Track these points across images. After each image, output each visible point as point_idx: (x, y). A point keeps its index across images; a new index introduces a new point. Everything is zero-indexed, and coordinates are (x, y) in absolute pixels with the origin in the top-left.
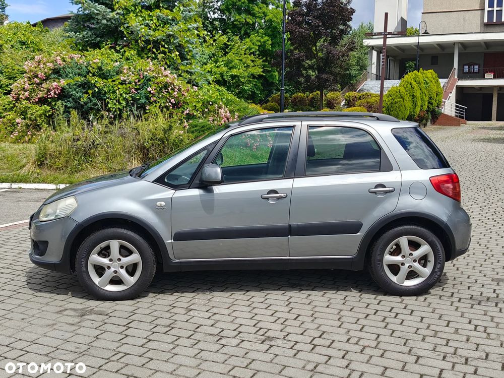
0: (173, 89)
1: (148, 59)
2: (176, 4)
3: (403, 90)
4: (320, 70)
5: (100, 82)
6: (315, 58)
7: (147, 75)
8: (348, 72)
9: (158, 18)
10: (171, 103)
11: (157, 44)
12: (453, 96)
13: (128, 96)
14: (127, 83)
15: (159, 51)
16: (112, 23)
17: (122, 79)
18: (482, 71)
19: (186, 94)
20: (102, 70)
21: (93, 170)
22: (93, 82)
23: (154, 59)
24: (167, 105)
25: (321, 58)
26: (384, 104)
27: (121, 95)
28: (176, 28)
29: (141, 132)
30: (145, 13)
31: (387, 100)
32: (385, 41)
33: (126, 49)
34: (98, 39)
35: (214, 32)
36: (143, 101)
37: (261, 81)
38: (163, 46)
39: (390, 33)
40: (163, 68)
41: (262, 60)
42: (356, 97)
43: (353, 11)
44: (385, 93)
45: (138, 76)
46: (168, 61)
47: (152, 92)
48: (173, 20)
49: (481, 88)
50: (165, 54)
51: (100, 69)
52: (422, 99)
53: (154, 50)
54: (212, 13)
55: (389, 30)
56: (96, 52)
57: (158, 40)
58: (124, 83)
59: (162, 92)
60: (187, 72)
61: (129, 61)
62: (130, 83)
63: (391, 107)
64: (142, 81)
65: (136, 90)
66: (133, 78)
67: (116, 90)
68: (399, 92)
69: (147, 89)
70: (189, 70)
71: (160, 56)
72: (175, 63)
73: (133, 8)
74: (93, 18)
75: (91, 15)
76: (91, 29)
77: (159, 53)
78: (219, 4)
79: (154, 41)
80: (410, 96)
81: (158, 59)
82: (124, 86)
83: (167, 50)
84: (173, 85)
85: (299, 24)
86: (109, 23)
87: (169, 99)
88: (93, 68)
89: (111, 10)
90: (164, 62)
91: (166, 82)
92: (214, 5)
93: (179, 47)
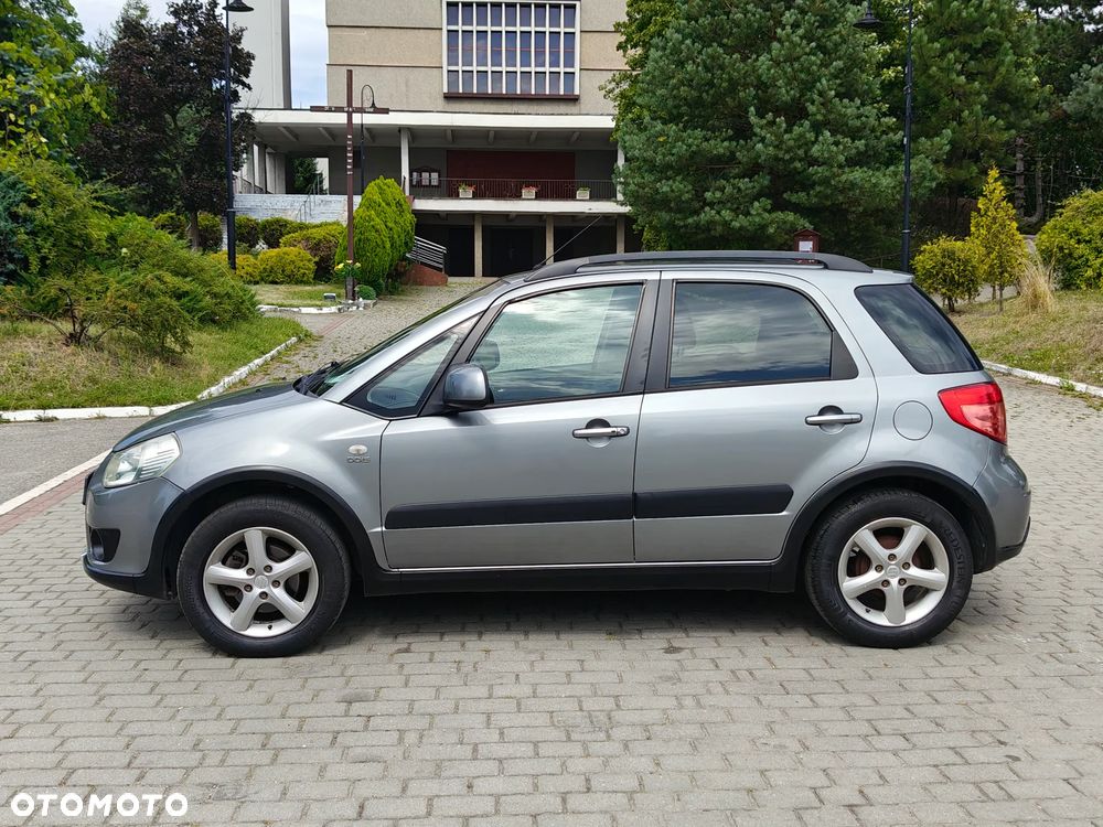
18: (444, 185)
49: (449, 215)
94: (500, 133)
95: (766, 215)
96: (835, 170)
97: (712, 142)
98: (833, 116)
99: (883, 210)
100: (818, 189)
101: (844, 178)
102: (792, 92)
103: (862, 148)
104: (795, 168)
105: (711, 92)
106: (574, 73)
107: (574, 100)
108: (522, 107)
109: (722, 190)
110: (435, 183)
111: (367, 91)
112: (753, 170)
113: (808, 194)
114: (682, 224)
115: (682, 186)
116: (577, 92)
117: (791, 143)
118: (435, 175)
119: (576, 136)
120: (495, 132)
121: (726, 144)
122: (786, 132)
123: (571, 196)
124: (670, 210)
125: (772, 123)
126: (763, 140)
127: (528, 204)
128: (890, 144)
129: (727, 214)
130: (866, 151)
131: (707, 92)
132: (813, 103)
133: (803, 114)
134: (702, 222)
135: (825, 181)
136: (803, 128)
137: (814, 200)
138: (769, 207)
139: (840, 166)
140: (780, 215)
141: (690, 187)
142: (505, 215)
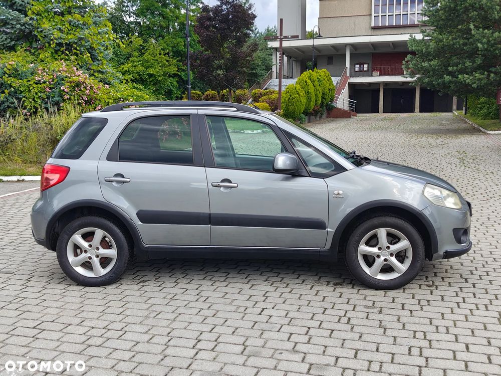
0: (85, 88)
1: (61, 60)
2: (87, 10)
3: (298, 87)
4: (227, 69)
5: (16, 83)
6: (223, 58)
7: (60, 75)
8: (255, 71)
9: (70, 22)
10: (84, 100)
11: (69, 46)
12: (345, 92)
13: (42, 94)
14: (41, 82)
15: (71, 53)
16: (26, 27)
17: (37, 79)
18: (370, 70)
19: (99, 92)
20: (18, 71)
21: (10, 163)
22: (9, 82)
23: (67, 60)
24: (80, 102)
25: (228, 59)
26: (283, 100)
27: (36, 94)
28: (87, 32)
29: (54, 126)
30: (58, 19)
31: (285, 96)
32: (281, 44)
33: (40, 51)
34: (13, 43)
35: (130, 34)
36: (56, 99)
37: (177, 80)
38: (76, 49)
39: (285, 37)
40: (75, 68)
41: (176, 61)
42: (261, 94)
43: (254, 17)
44: (283, 90)
45: (52, 76)
46: (80, 63)
47: (65, 90)
48: (84, 25)
49: (370, 84)
50: (77, 56)
51: (16, 70)
52: (316, 95)
53: (67, 52)
54: (127, 17)
55: (284, 34)
56: (11, 55)
57: (70, 42)
58: (39, 83)
59: (74, 90)
60: (99, 72)
61: (43, 63)
62: (44, 82)
63: (289, 102)
64: (55, 81)
65: (50, 89)
66: (46, 78)
67: (32, 89)
68: (296, 89)
69: (60, 88)
70: (100, 69)
71: (73, 58)
72: (87, 64)
73: (46, 15)
74: (8, 24)
75: (6, 21)
76: (6, 33)
77: (71, 55)
78: (134, 8)
79: (66, 44)
80: (305, 92)
81: (70, 60)
82: (39, 85)
83: (78, 52)
84: (85, 84)
85: (207, 28)
86: (23, 28)
87: (82, 97)
88: (9, 70)
89: (24, 16)
90: (77, 63)
91: (79, 82)
92: (129, 9)
93: (91, 50)
94: (396, 44)
110: (365, 69)
118: (366, 66)
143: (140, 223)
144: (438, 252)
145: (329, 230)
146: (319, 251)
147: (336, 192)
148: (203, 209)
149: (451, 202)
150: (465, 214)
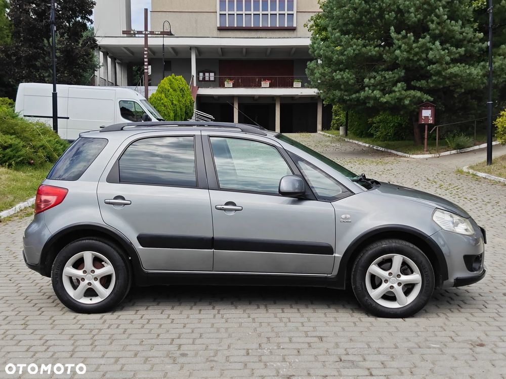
94: (249, 50)
95: (403, 92)
96: (444, 66)
97: (368, 48)
98: (445, 31)
99: (475, 91)
100: (434, 78)
101: (449, 71)
102: (419, 16)
103: (463, 53)
104: (420, 65)
105: (368, 16)
106: (293, 14)
107: (293, 29)
108: (263, 34)
109: (375, 78)
110: (212, 79)
111: (166, 24)
112: (393, 66)
113: (427, 82)
114: (348, 98)
115: (349, 76)
116: (295, 25)
117: (417, 50)
118: (212, 74)
119: (294, 50)
120: (246, 49)
121: (377, 49)
122: (414, 42)
123: (290, 85)
124: (341, 90)
125: (405, 37)
126: (400, 47)
127: (265, 90)
128: (481, 49)
129: (377, 93)
130: (465, 54)
131: (366, 17)
132: (432, 22)
133: (426, 29)
134: (362, 97)
135: (438, 73)
136: (425, 40)
137: (432, 85)
138: (405, 88)
139: (447, 63)
140: (412, 92)
141: (354, 76)
142: (252, 97)
143: (141, 247)
144: (448, 279)
145: (336, 255)
146: (326, 278)
147: (343, 216)
148: (205, 233)
149: (463, 228)
150: (477, 241)
